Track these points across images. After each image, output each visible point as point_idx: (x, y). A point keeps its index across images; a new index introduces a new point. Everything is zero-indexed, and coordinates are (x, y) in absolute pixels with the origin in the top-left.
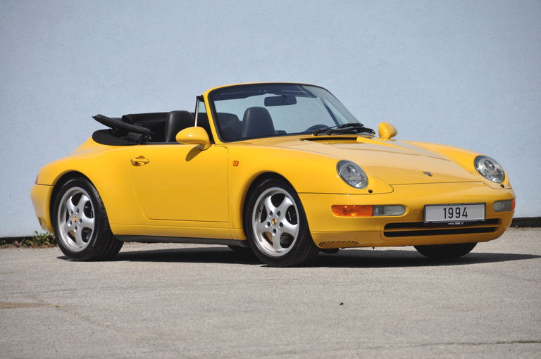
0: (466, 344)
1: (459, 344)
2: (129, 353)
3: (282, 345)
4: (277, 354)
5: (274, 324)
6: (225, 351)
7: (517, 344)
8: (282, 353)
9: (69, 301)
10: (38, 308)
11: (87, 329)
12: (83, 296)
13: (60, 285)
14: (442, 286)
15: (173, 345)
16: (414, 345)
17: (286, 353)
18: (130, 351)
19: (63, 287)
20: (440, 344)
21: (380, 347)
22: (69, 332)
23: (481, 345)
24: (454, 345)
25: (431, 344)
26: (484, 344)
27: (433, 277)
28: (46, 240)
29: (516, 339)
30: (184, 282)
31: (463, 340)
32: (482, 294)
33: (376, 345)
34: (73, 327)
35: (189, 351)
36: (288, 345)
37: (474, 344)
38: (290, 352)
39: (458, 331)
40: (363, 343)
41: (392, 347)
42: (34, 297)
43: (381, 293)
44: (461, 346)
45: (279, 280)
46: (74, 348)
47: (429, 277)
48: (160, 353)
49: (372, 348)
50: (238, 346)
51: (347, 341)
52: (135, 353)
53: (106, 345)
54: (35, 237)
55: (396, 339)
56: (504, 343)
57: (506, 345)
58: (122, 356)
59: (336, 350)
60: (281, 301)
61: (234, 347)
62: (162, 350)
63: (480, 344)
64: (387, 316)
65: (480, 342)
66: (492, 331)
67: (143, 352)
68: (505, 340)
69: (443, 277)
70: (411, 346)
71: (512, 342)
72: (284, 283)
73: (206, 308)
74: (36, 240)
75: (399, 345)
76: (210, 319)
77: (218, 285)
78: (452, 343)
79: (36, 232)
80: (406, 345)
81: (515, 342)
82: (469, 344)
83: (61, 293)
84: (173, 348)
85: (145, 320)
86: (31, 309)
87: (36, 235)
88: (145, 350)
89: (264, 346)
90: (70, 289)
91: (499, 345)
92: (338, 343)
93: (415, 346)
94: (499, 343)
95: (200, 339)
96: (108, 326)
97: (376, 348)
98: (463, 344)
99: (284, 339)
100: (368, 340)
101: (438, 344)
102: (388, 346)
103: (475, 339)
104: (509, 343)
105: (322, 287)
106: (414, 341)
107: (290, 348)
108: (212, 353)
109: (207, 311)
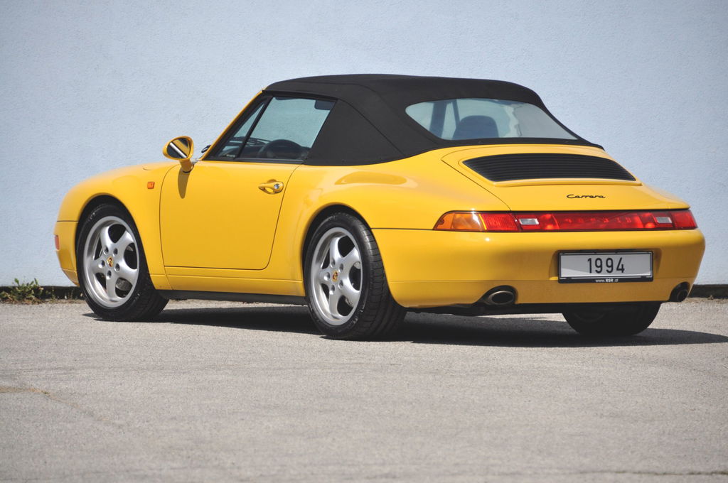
0: (644, 473)
1: (635, 473)
2: (151, 469)
3: (375, 464)
4: (368, 478)
5: (363, 431)
6: (292, 472)
7: (720, 476)
8: (375, 477)
9: (63, 386)
10: (18, 395)
11: (89, 430)
12: (83, 379)
13: (50, 361)
14: (606, 383)
15: (216, 459)
16: (567, 472)
17: (382, 476)
18: (154, 466)
19: (54, 365)
20: (606, 472)
21: (519, 473)
22: (63, 432)
23: (667, 476)
24: (627, 475)
25: (594, 472)
26: (670, 474)
27: (591, 368)
28: (30, 292)
29: (717, 469)
30: (230, 363)
31: (639, 467)
32: (665, 397)
33: (512, 470)
34: (69, 426)
35: (239, 468)
36: (383, 464)
37: (656, 474)
38: (386, 476)
39: (632, 452)
40: (492, 465)
41: (535, 473)
42: (12, 377)
43: (516, 391)
44: (636, 477)
45: (368, 364)
46: (71, 458)
47: (585, 368)
48: (198, 471)
49: (507, 475)
50: (311, 464)
51: (470, 462)
52: (161, 470)
53: (118, 454)
54: (14, 287)
55: (542, 462)
56: (699, 473)
57: (703, 477)
58: (142, 472)
59: (453, 475)
60: (372, 397)
61: (305, 466)
62: (200, 467)
63: (665, 474)
64: (527, 425)
65: (665, 470)
66: (682, 455)
67: (172, 469)
68: (702, 470)
69: (606, 369)
70: (564, 474)
71: (712, 473)
72: (375, 370)
73: (263, 403)
74: (16, 292)
75: (546, 471)
76: (269, 421)
77: (280, 369)
78: (624, 472)
79: (17, 281)
80: (556, 471)
81: (716, 473)
82: (649, 473)
83: (51, 372)
84: (216, 463)
85: (175, 418)
86: (7, 395)
87: (16, 284)
88: (174, 465)
89: (349, 465)
90: (65, 368)
91: (692, 476)
92: (457, 464)
93: (570, 474)
94: (692, 473)
95: (255, 451)
96: (120, 427)
97: (513, 474)
98: (639, 472)
99: (377, 456)
100: (500, 463)
101: (602, 472)
102: (529, 472)
103: (657, 467)
104: (707, 474)
105: (431, 377)
106: (568, 466)
107: (387, 470)
108: (273, 473)
109: (265, 407)
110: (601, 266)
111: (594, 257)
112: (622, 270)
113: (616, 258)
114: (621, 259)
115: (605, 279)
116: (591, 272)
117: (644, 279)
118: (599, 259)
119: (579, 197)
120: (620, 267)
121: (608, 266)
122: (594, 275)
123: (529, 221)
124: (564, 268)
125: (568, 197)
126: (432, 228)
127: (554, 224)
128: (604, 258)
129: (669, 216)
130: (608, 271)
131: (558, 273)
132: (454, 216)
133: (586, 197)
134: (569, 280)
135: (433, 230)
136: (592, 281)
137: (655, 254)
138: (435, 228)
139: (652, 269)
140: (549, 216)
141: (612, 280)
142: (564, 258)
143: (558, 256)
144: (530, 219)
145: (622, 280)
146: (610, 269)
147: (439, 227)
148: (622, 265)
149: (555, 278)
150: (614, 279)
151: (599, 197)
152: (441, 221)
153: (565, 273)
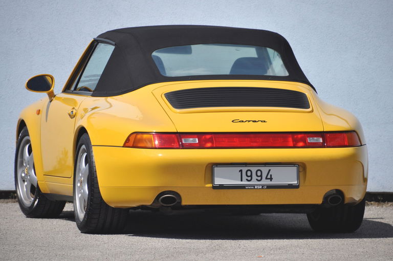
110: (251, 176)
111: (244, 169)
112: (271, 179)
113: (265, 170)
114: (270, 170)
115: (254, 186)
116: (242, 181)
117: (290, 186)
118: (250, 170)
119: (243, 121)
120: (269, 177)
121: (257, 176)
122: (245, 183)
123: (191, 140)
124: (217, 177)
125: (233, 121)
126: (122, 145)
127: (213, 143)
128: (254, 169)
129: (320, 137)
130: (257, 180)
131: (212, 181)
132: (136, 136)
133: (249, 121)
134: (221, 187)
135: (123, 147)
136: (242, 187)
137: (301, 167)
138: (124, 146)
139: (298, 178)
140: (208, 137)
141: (261, 187)
142: (216, 169)
143: (211, 167)
144: (191, 139)
145: (269, 187)
146: (259, 178)
147: (127, 144)
148: (271, 175)
149: (210, 185)
150: (263, 186)
151: (262, 121)
152: (128, 140)
153: (218, 181)
